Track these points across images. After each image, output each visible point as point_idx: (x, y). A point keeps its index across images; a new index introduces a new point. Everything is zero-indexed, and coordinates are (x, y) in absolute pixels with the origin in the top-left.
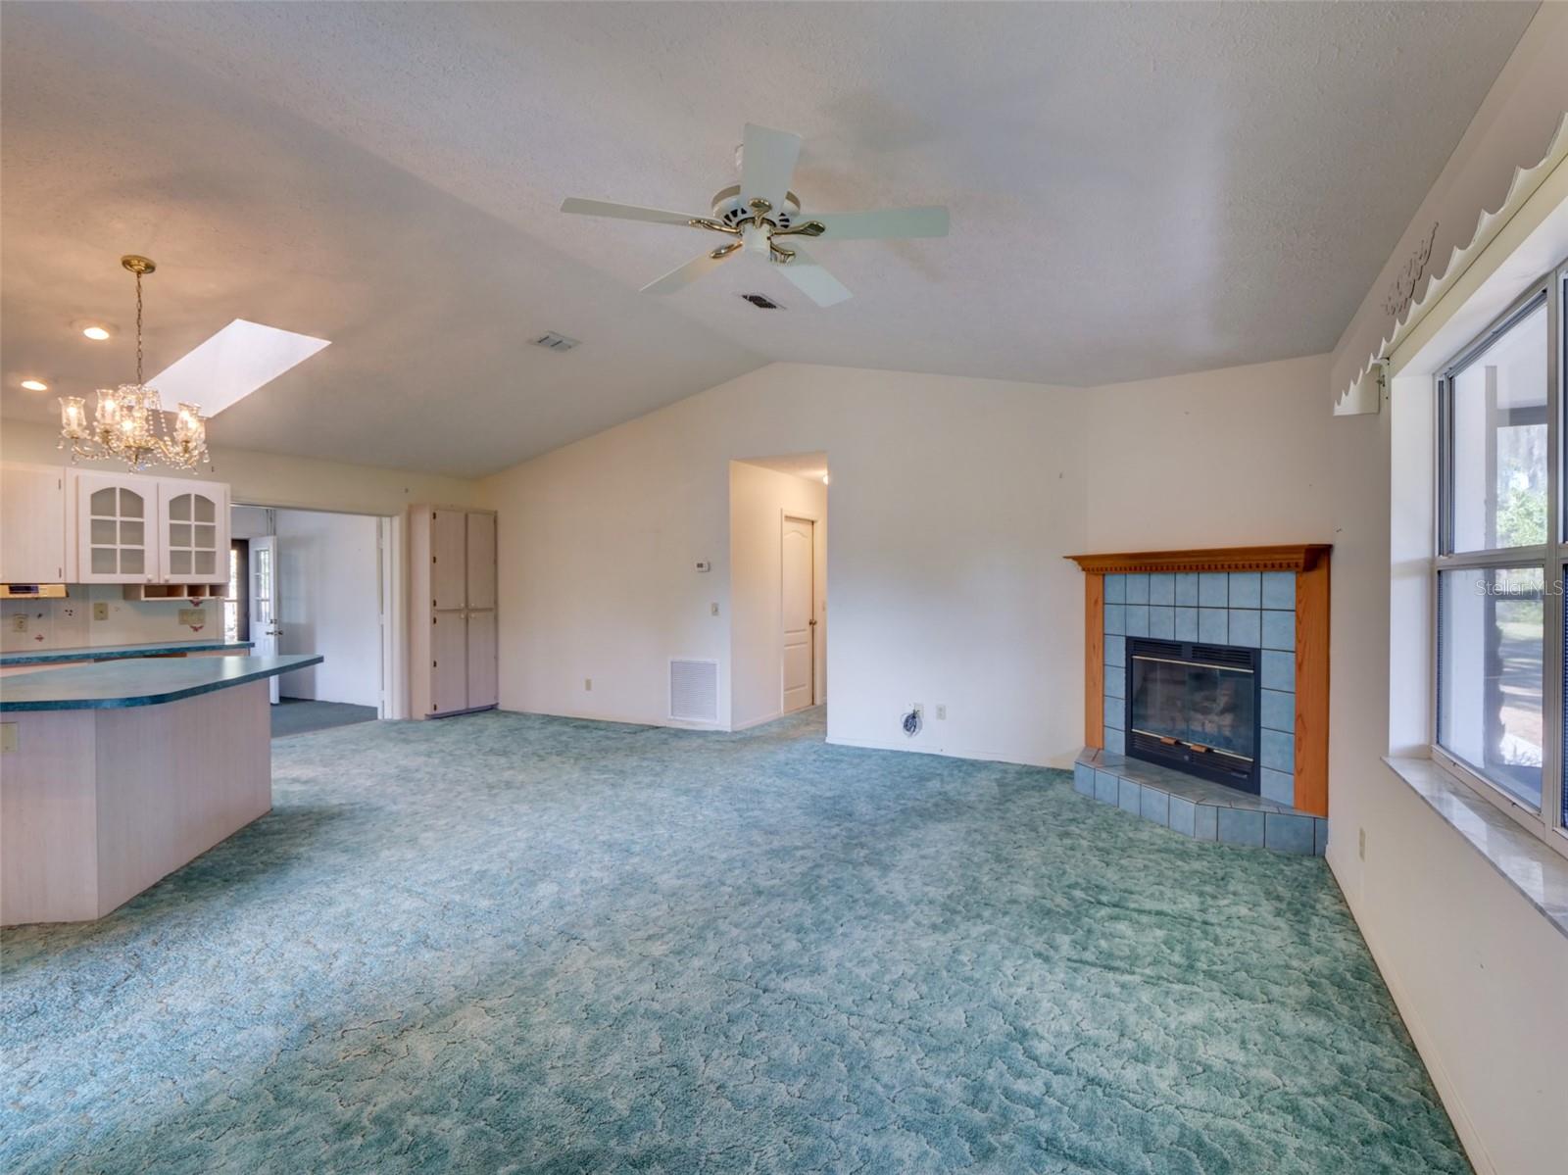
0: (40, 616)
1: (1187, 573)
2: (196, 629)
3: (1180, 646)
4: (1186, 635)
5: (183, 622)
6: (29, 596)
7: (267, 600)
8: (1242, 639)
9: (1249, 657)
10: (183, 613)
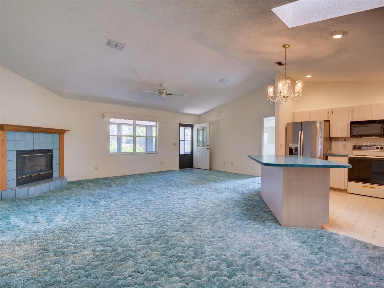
1: (37, 133)
3: (35, 151)
4: (37, 148)
8: (50, 148)
9: (51, 151)
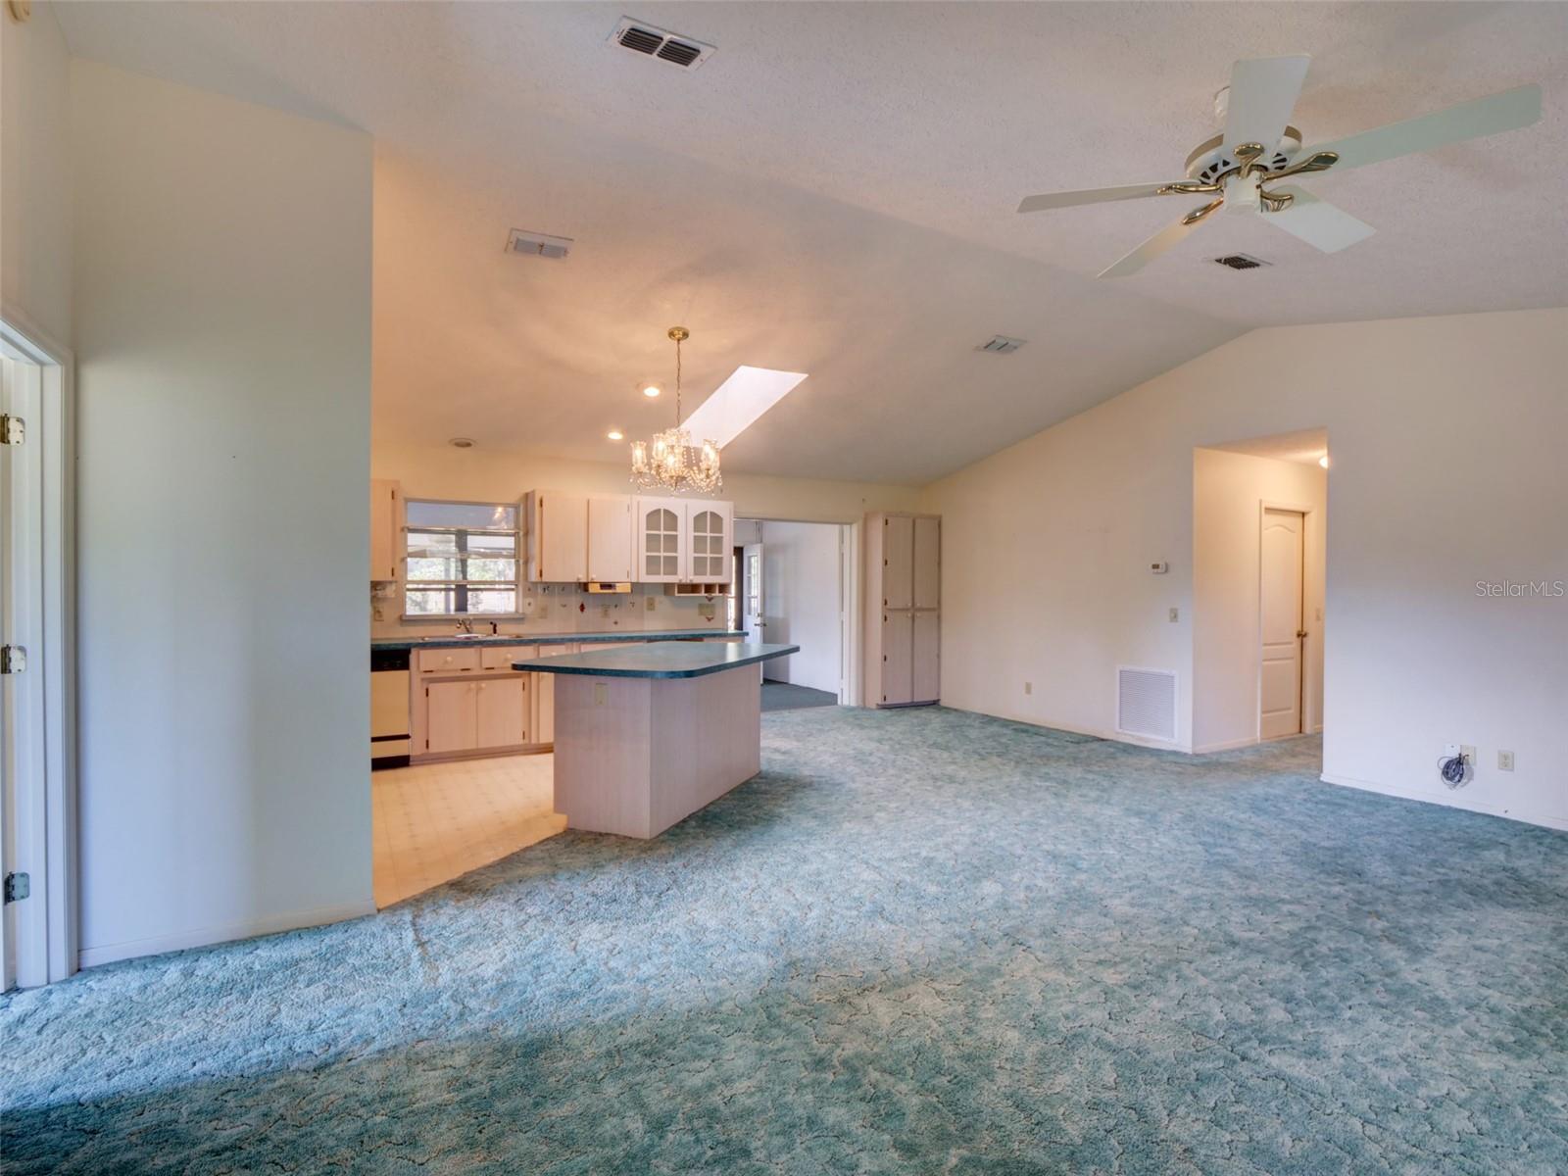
0: (616, 606)
2: (709, 620)
5: (701, 614)
6: (610, 591)
7: (756, 597)
10: (701, 606)
